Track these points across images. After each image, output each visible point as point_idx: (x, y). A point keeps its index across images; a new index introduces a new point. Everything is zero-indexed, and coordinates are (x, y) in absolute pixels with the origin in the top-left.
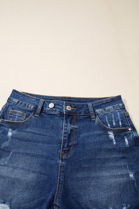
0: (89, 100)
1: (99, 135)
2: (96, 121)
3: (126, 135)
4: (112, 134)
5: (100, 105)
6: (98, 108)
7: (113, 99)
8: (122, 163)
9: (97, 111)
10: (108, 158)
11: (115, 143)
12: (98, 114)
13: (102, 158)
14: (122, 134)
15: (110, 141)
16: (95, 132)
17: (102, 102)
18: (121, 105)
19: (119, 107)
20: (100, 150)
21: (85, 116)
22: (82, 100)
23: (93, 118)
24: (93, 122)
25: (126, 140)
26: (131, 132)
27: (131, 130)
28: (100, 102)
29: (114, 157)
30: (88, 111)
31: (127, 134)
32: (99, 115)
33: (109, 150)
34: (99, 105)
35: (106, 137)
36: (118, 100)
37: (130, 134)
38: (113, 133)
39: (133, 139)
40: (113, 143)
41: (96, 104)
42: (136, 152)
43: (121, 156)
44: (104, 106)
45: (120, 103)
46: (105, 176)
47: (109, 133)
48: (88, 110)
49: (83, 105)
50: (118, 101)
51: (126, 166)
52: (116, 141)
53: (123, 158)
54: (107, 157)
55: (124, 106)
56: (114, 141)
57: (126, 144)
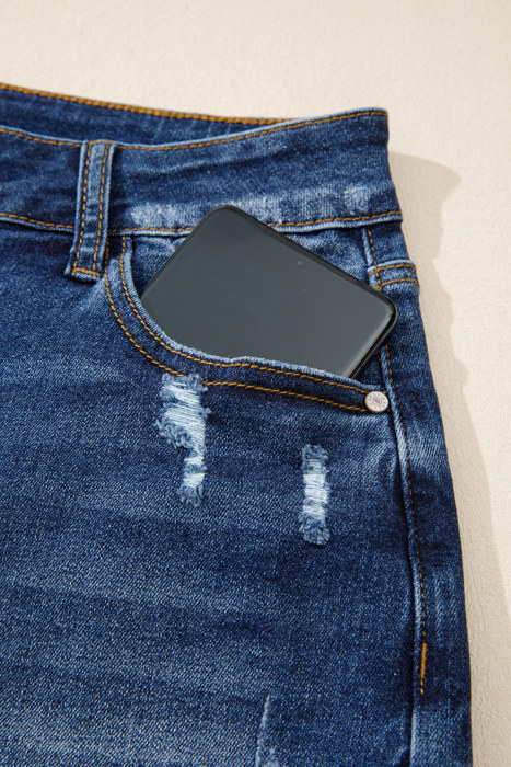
0: (109, 122)
1: (86, 395)
2: (99, 287)
3: (320, 437)
4: (194, 401)
5: (189, 173)
6: (157, 198)
7: (305, 135)
8: (223, 673)
9: (145, 216)
10: (99, 600)
11: (193, 481)
12: (136, 242)
13: (52, 594)
14: (287, 419)
15: (161, 459)
16: (58, 369)
17: (209, 151)
18: (357, 194)
19: (341, 212)
20: (56, 521)
21: (25, 235)
22: (55, 113)
23: (87, 259)
24: (69, 290)
25: (316, 486)
26: (385, 429)
27: (388, 412)
28: (193, 154)
29: (166, 608)
30: (60, 202)
31: (345, 432)
32: (143, 251)
33: (128, 532)
34: (175, 175)
35: (134, 415)
36: (345, 147)
37: (370, 437)
38: (205, 400)
39: (384, 480)
40: (180, 474)
41: (153, 160)
42: (375, 599)
43: (227, 604)
44: (215, 184)
45: (355, 180)
46: (33, 750)
47: (171, 387)
48: (72, 193)
49: (45, 152)
50: (341, 157)
51: (257, 705)
52: (213, 466)
53: (246, 628)
56: (196, 460)
57: (307, 510)
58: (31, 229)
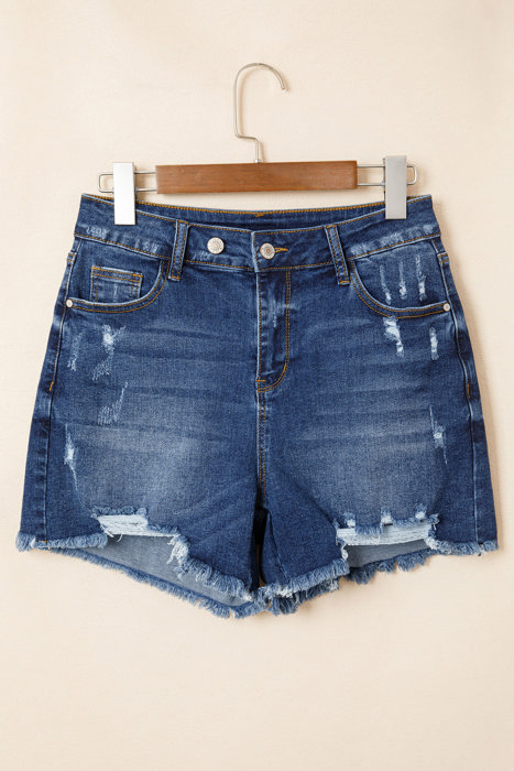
1: (360, 329)
2: (351, 287)
3: (432, 325)
4: (393, 324)
5: (366, 229)
6: (357, 242)
8: (418, 404)
9: (355, 250)
10: (381, 391)
11: (400, 350)
12: (356, 262)
13: (367, 392)
14: (424, 324)
15: (389, 345)
16: (348, 321)
17: (371, 219)
18: (428, 228)
19: (423, 235)
20: (363, 370)
21: (318, 272)
23: (343, 278)
24: (341, 291)
25: (434, 342)
26: (450, 316)
27: (450, 310)
28: (364, 221)
29: (401, 389)
30: (325, 254)
31: (438, 321)
32: (360, 265)
33: (384, 370)
34: (361, 231)
35: (377, 333)
36: (422, 211)
37: (446, 320)
38: (398, 323)
39: (452, 335)
40: (396, 349)
41: (351, 226)
43: (417, 384)
44: (376, 231)
45: (427, 222)
47: (387, 322)
48: (328, 249)
49: (312, 235)
50: (420, 215)
51: (428, 410)
52: (405, 343)
53: (421, 389)
54: (378, 388)
55: (439, 232)
56: (399, 343)
57: (433, 351)
58: (319, 268)
